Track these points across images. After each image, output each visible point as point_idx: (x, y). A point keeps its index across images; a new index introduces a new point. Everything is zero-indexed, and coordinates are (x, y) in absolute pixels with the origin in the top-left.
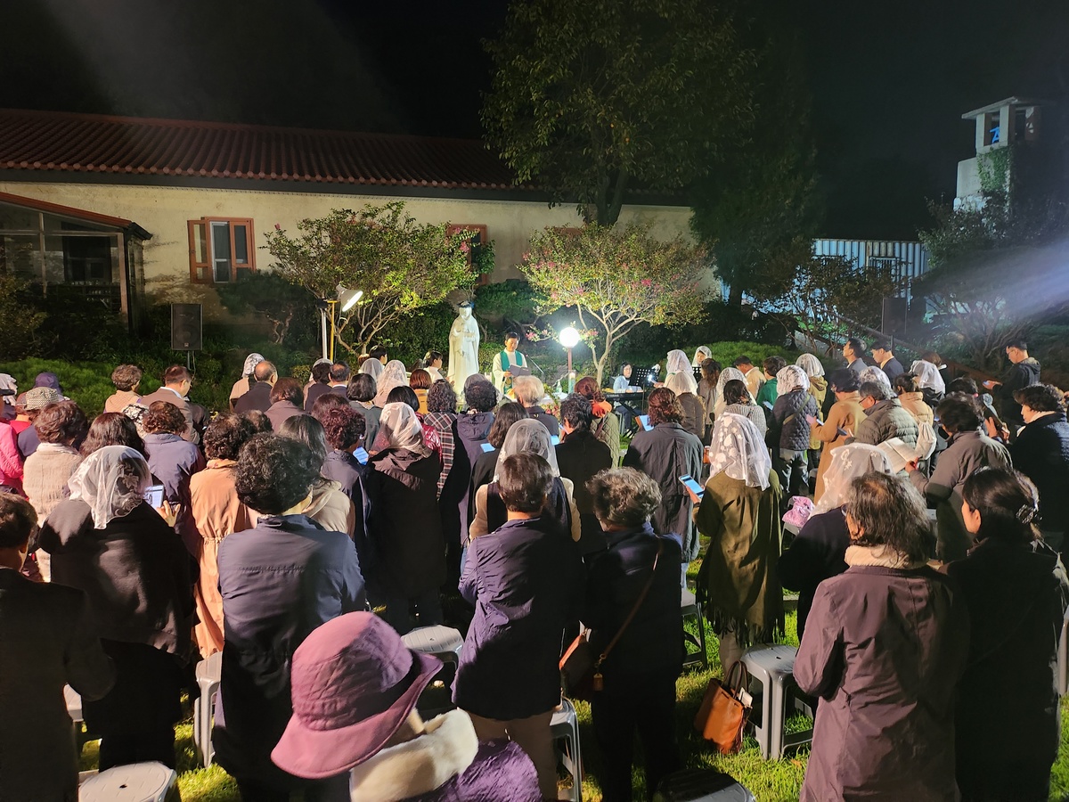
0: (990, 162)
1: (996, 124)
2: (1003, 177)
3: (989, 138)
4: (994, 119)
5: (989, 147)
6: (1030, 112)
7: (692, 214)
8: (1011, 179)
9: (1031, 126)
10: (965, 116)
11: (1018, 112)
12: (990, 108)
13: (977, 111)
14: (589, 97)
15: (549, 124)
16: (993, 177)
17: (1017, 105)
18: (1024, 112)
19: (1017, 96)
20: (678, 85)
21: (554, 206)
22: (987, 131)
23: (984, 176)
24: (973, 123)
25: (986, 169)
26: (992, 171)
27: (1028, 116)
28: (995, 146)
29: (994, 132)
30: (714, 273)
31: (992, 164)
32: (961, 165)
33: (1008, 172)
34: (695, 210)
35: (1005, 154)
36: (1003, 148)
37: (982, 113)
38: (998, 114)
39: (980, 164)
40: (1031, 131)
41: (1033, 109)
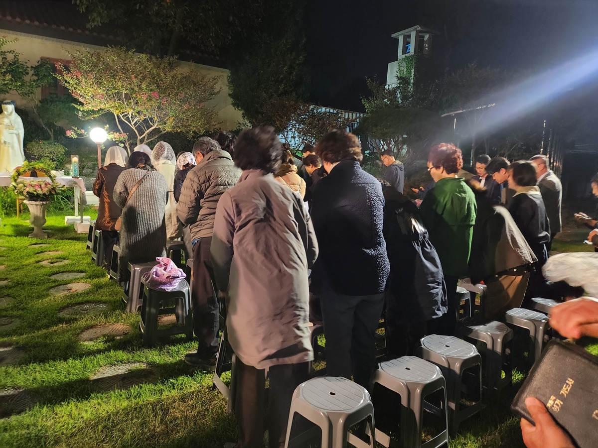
0: (404, 64)
2: (410, 73)
3: (405, 50)
4: (408, 39)
5: (404, 55)
6: (426, 37)
7: (229, 74)
9: (427, 46)
10: (393, 36)
11: (421, 36)
12: (405, 32)
13: (399, 33)
18: (424, 36)
19: (420, 26)
22: (404, 46)
24: (397, 40)
25: (402, 69)
26: (405, 70)
27: (425, 39)
28: (408, 55)
29: (408, 47)
30: (243, 114)
31: (405, 65)
32: (390, 65)
33: (413, 71)
34: (231, 71)
35: (412, 60)
36: (412, 56)
37: (401, 34)
38: (409, 36)
39: (399, 65)
40: (427, 49)
41: (428, 35)
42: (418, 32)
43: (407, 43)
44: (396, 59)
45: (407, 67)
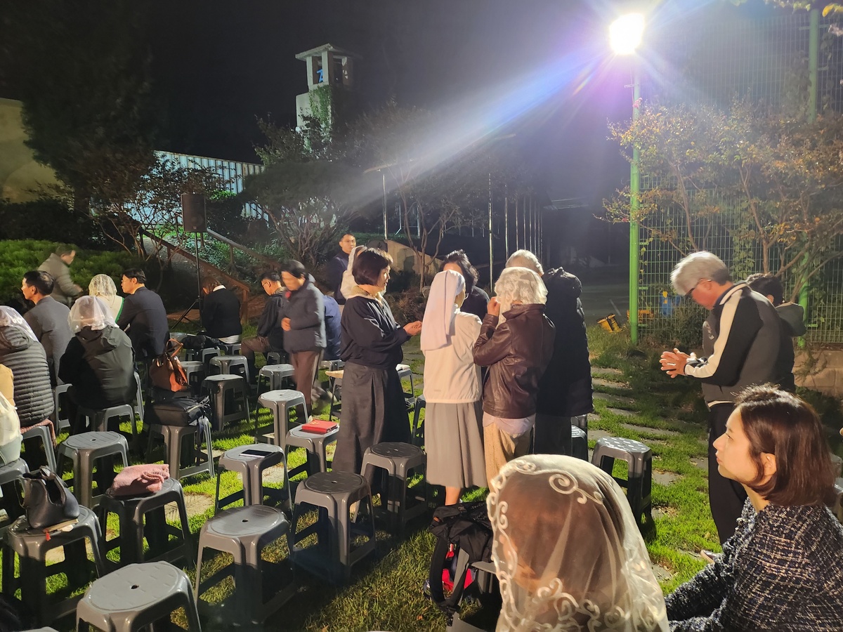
0: (317, 98)
1: (320, 68)
4: (318, 62)
5: (316, 85)
6: (344, 61)
8: (332, 113)
9: (346, 73)
10: (298, 56)
11: (335, 60)
12: (314, 52)
13: (305, 53)
16: (320, 110)
17: (335, 53)
18: (341, 61)
19: (331, 43)
22: (314, 72)
23: (315, 109)
24: (304, 63)
25: (316, 104)
26: (319, 106)
27: (343, 64)
28: (321, 85)
29: (320, 73)
31: (319, 100)
32: (298, 98)
33: (329, 107)
35: (326, 92)
36: (325, 87)
38: (320, 58)
39: (311, 99)
40: (347, 77)
41: (346, 58)
42: (330, 53)
43: (317, 68)
44: (305, 89)
45: (321, 102)
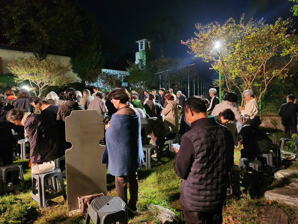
0: (142, 53)
1: (142, 45)
2: (144, 57)
3: (142, 48)
4: (142, 43)
5: (141, 50)
6: (149, 43)
7: (70, 59)
8: (146, 57)
9: (149, 46)
10: (136, 42)
11: (146, 42)
12: (141, 41)
13: (139, 41)
14: (32, 21)
15: (19, 27)
16: (142, 57)
17: (146, 41)
18: (148, 42)
19: (146, 39)
20: (59, 21)
21: (25, 52)
22: (141, 46)
23: (141, 56)
24: (138, 44)
25: (141, 55)
26: (142, 55)
27: (149, 44)
28: (143, 50)
29: (142, 47)
30: (77, 75)
32: (136, 53)
33: (145, 56)
34: (71, 58)
35: (144, 51)
36: (144, 50)
37: (140, 42)
38: (142, 42)
39: (140, 53)
44: (138, 51)
45: (143, 54)
